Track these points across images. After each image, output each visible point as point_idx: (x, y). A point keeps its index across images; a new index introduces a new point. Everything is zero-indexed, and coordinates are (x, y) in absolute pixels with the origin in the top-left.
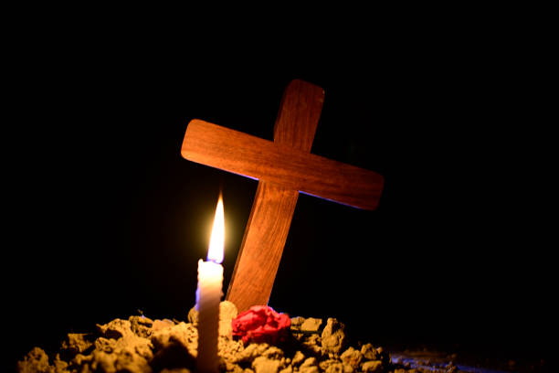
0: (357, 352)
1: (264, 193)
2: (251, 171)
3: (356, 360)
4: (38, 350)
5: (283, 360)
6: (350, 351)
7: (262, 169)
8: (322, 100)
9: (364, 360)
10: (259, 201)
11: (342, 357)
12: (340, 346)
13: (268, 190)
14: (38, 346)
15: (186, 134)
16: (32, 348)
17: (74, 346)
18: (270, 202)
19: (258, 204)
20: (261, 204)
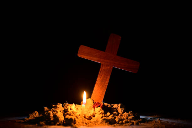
0: (127, 113)
1: (102, 67)
3: (127, 116)
4: (36, 112)
5: (104, 115)
6: (125, 113)
7: (102, 60)
8: (120, 40)
9: (129, 116)
10: (101, 69)
11: (123, 115)
12: (122, 112)
13: (103, 66)
14: (36, 111)
15: (79, 49)
16: (34, 111)
18: (104, 70)
19: (100, 70)
20: (101, 70)
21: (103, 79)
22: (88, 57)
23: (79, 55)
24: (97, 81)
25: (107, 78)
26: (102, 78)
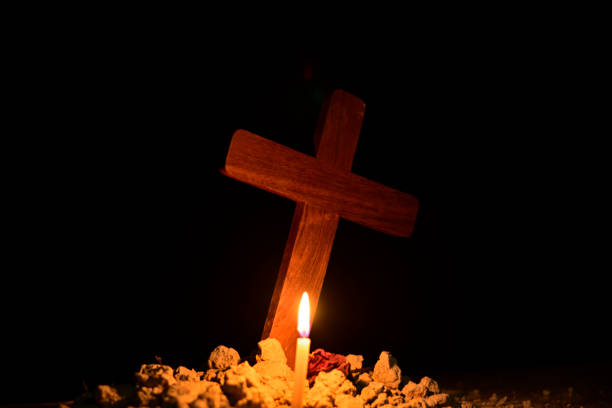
0: (418, 385)
1: (306, 216)
2: (294, 191)
6: (410, 386)
7: (305, 188)
8: (362, 114)
10: (302, 224)
11: (404, 391)
13: (310, 213)
15: (231, 146)
17: (107, 400)
18: (312, 227)
19: (300, 228)
20: (303, 228)
21: (309, 260)
22: (262, 177)
23: (230, 170)
24: (289, 270)
25: (320, 259)
26: (304, 258)
